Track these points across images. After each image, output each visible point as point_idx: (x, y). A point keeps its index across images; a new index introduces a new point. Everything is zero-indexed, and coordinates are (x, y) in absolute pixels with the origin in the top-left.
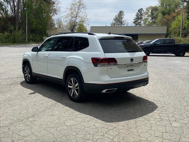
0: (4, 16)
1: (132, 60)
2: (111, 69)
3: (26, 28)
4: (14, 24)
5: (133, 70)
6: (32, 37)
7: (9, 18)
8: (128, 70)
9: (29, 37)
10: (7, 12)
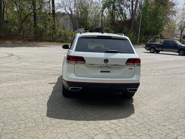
0: (123, 20)
1: (106, 61)
2: (78, 67)
3: (139, 31)
4: (130, 27)
5: (109, 72)
6: (144, 39)
7: (126, 22)
8: (101, 72)
9: (140, 39)
10: (125, 16)
